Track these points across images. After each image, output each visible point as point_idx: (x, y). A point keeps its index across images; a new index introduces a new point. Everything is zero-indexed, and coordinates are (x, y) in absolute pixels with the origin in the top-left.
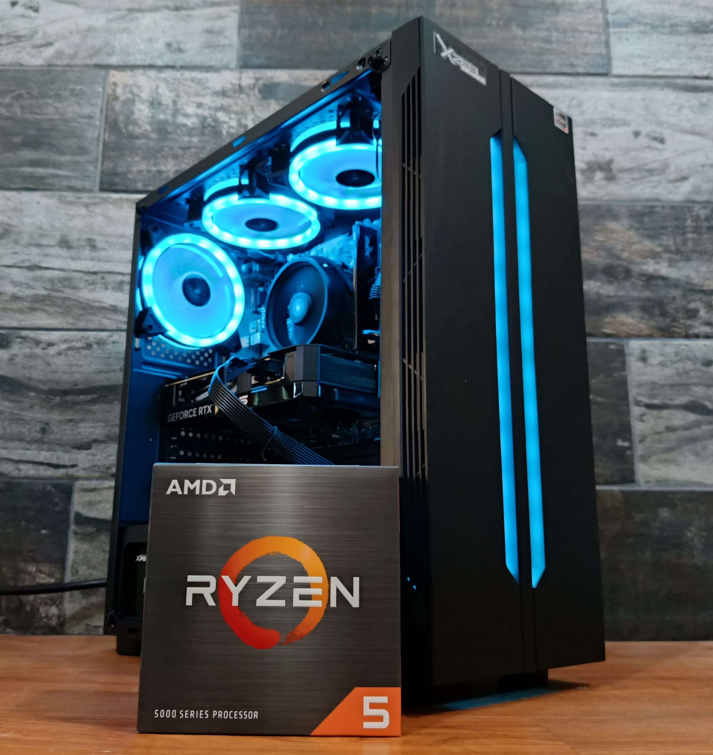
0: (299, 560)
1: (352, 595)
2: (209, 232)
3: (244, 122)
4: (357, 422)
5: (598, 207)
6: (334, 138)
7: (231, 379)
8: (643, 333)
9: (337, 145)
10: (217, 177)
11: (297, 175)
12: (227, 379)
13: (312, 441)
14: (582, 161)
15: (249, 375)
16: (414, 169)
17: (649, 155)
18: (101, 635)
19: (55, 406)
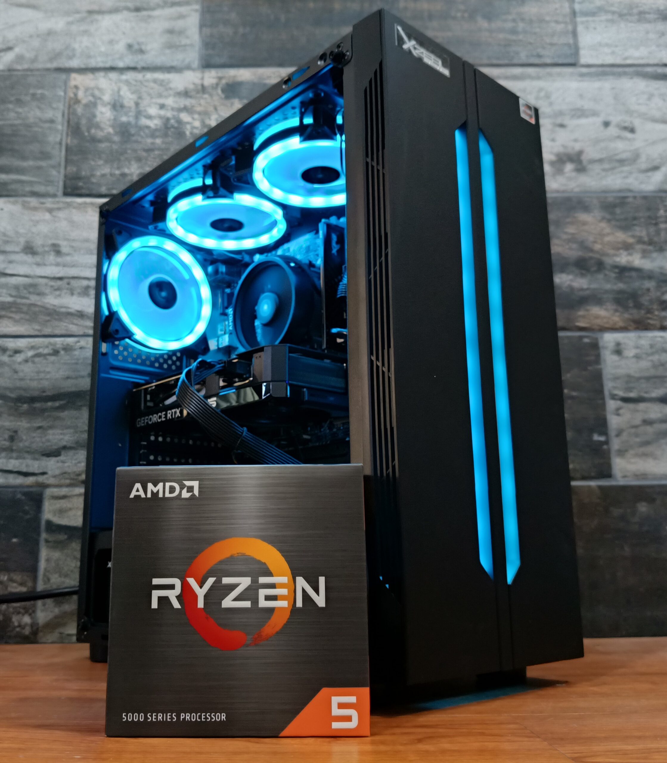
0: (263, 561)
1: (318, 595)
2: (173, 233)
3: (208, 122)
4: (328, 422)
5: (568, 199)
6: (297, 135)
7: (199, 381)
8: (617, 326)
9: (301, 141)
10: (180, 178)
11: (261, 174)
12: (194, 382)
13: (283, 442)
14: (551, 153)
15: (217, 377)
16: (378, 164)
17: (620, 145)
18: (74, 643)
19: (23, 414)
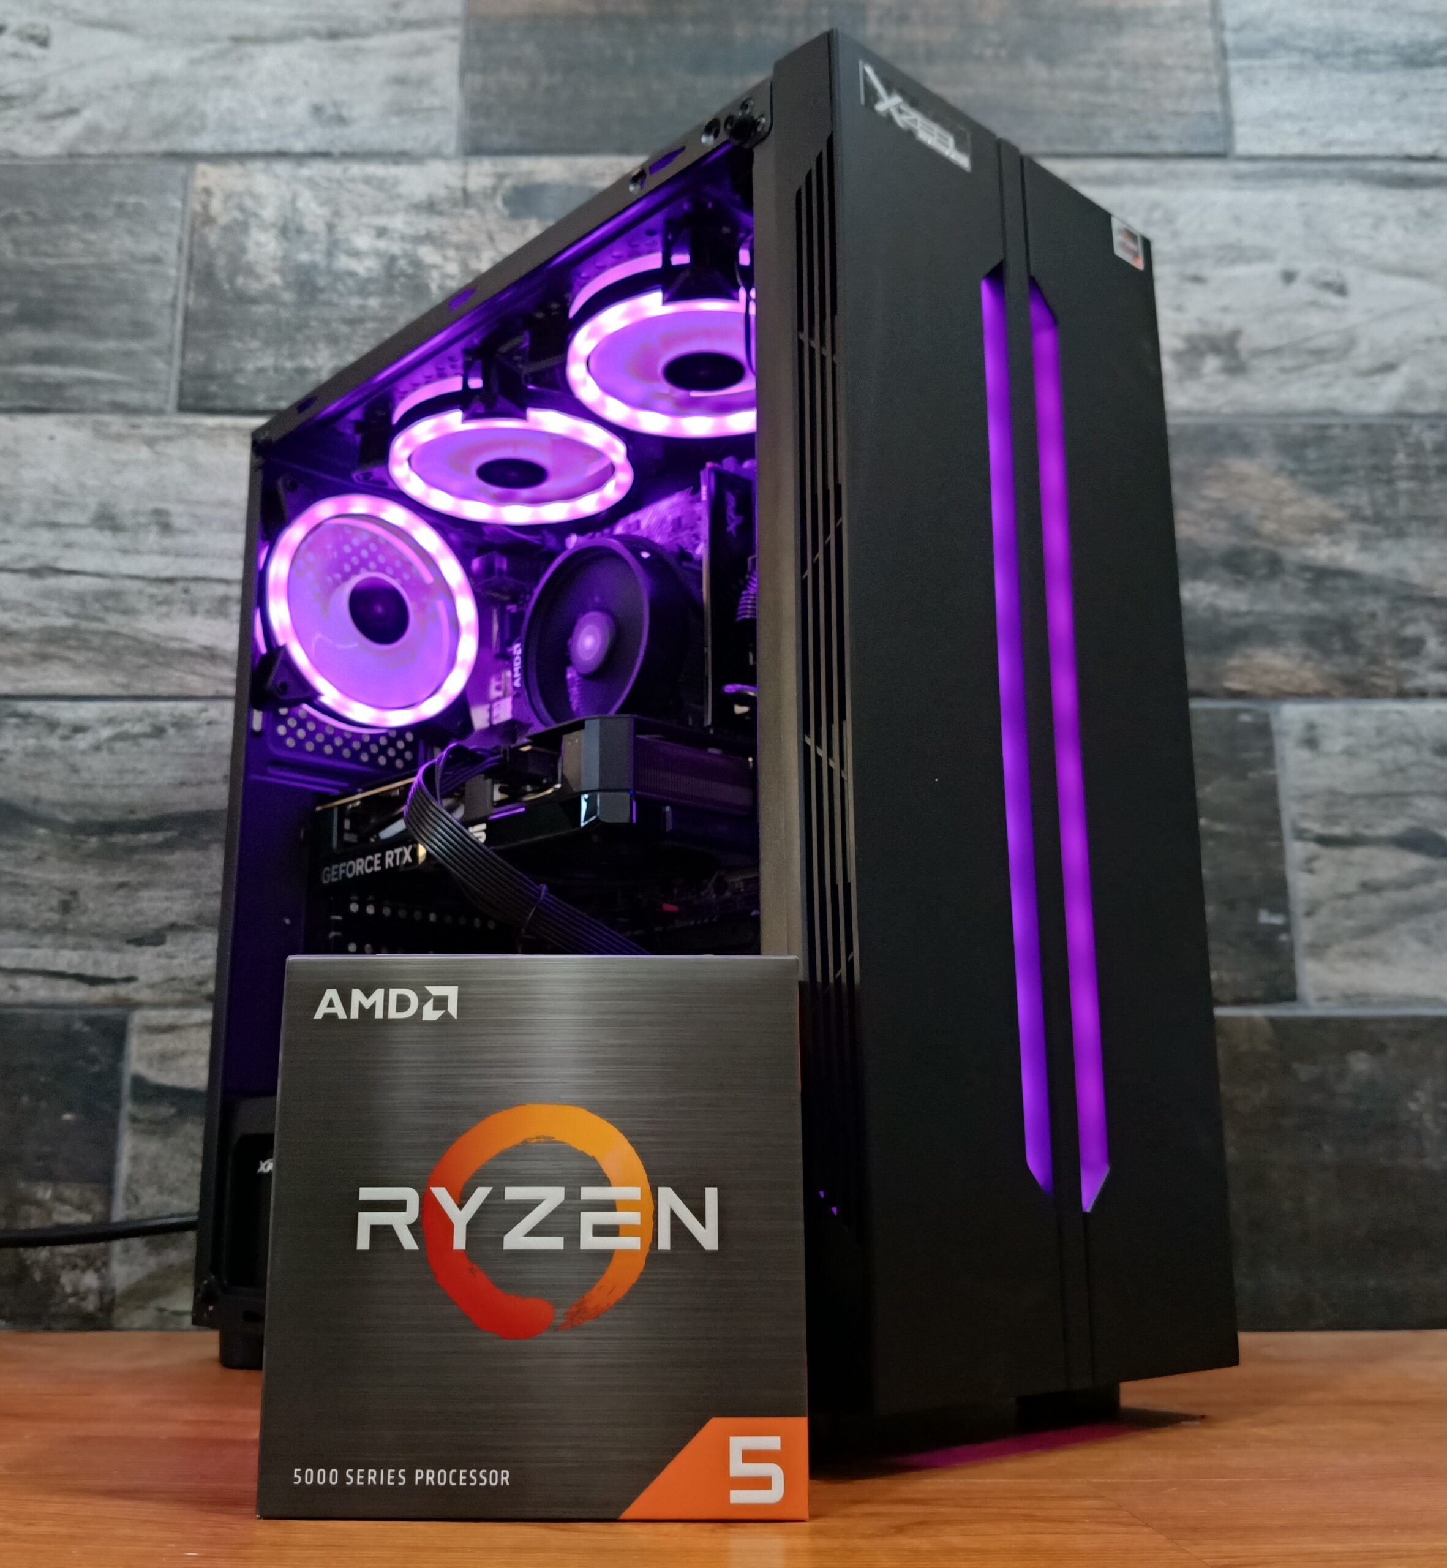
0: (591, 1152)
1: (704, 1225)
2: (403, 490)
3: (474, 264)
4: (715, 878)
5: (1211, 429)
6: (657, 290)
7: (450, 789)
8: (1310, 689)
9: (665, 302)
10: (416, 376)
11: (584, 367)
12: (441, 791)
13: (621, 919)
14: (1177, 335)
15: (490, 781)
16: (822, 343)
17: (1316, 320)
18: (188, 1330)
19: (89, 856)
